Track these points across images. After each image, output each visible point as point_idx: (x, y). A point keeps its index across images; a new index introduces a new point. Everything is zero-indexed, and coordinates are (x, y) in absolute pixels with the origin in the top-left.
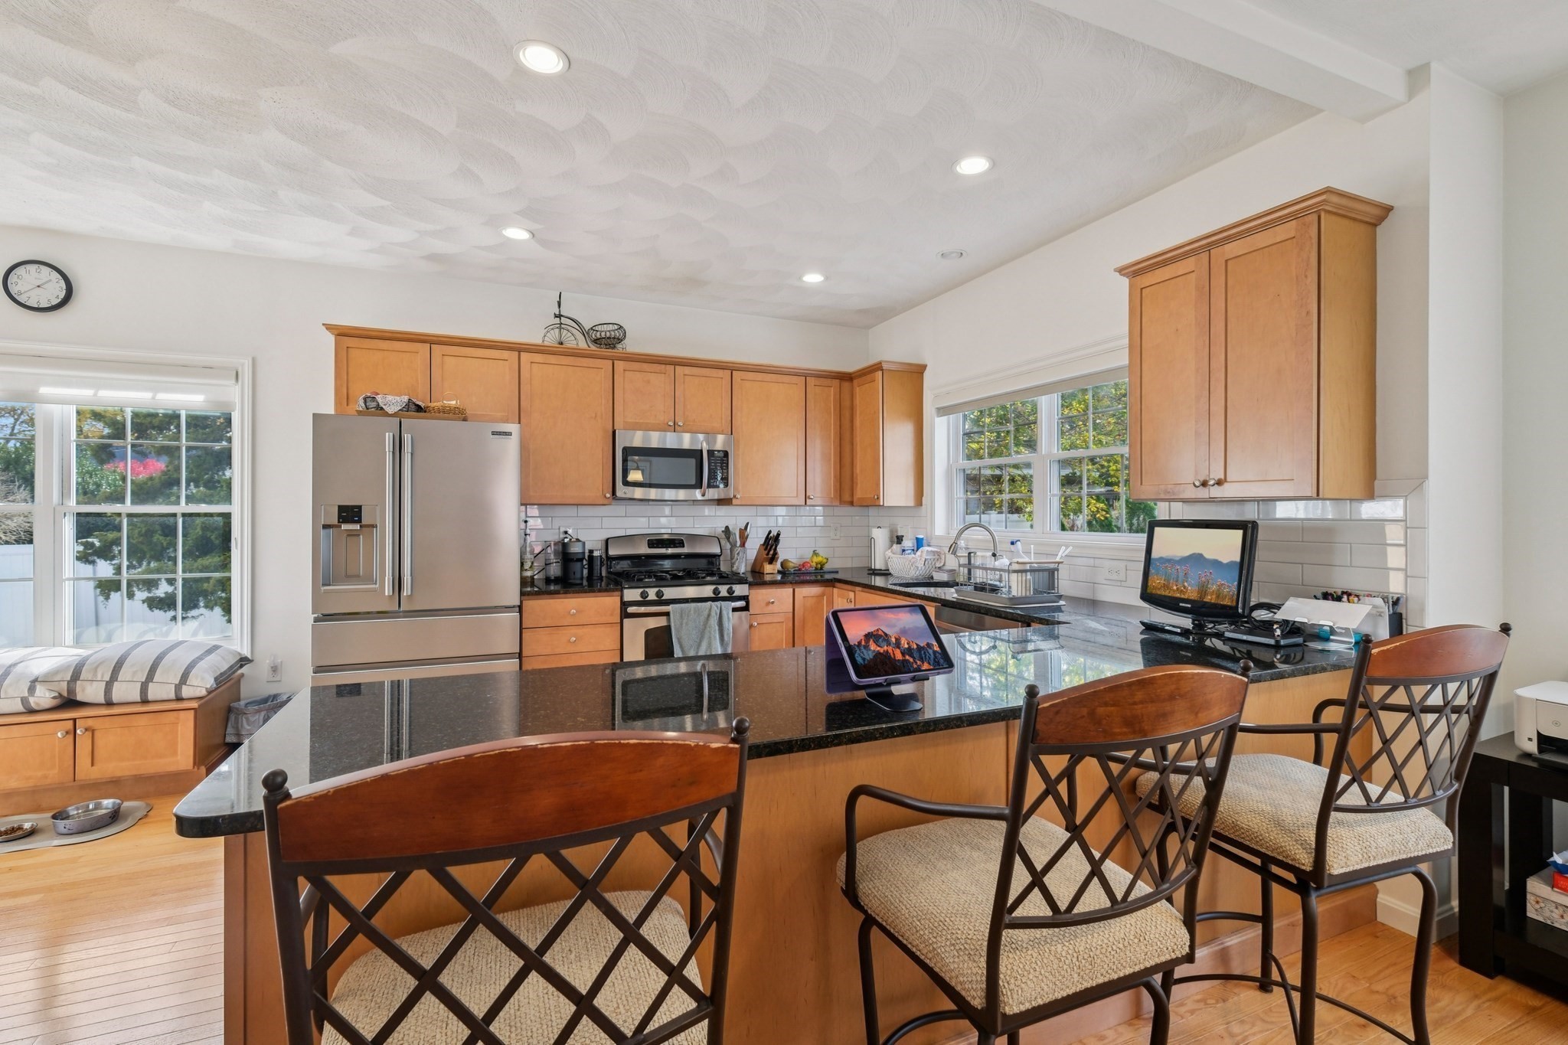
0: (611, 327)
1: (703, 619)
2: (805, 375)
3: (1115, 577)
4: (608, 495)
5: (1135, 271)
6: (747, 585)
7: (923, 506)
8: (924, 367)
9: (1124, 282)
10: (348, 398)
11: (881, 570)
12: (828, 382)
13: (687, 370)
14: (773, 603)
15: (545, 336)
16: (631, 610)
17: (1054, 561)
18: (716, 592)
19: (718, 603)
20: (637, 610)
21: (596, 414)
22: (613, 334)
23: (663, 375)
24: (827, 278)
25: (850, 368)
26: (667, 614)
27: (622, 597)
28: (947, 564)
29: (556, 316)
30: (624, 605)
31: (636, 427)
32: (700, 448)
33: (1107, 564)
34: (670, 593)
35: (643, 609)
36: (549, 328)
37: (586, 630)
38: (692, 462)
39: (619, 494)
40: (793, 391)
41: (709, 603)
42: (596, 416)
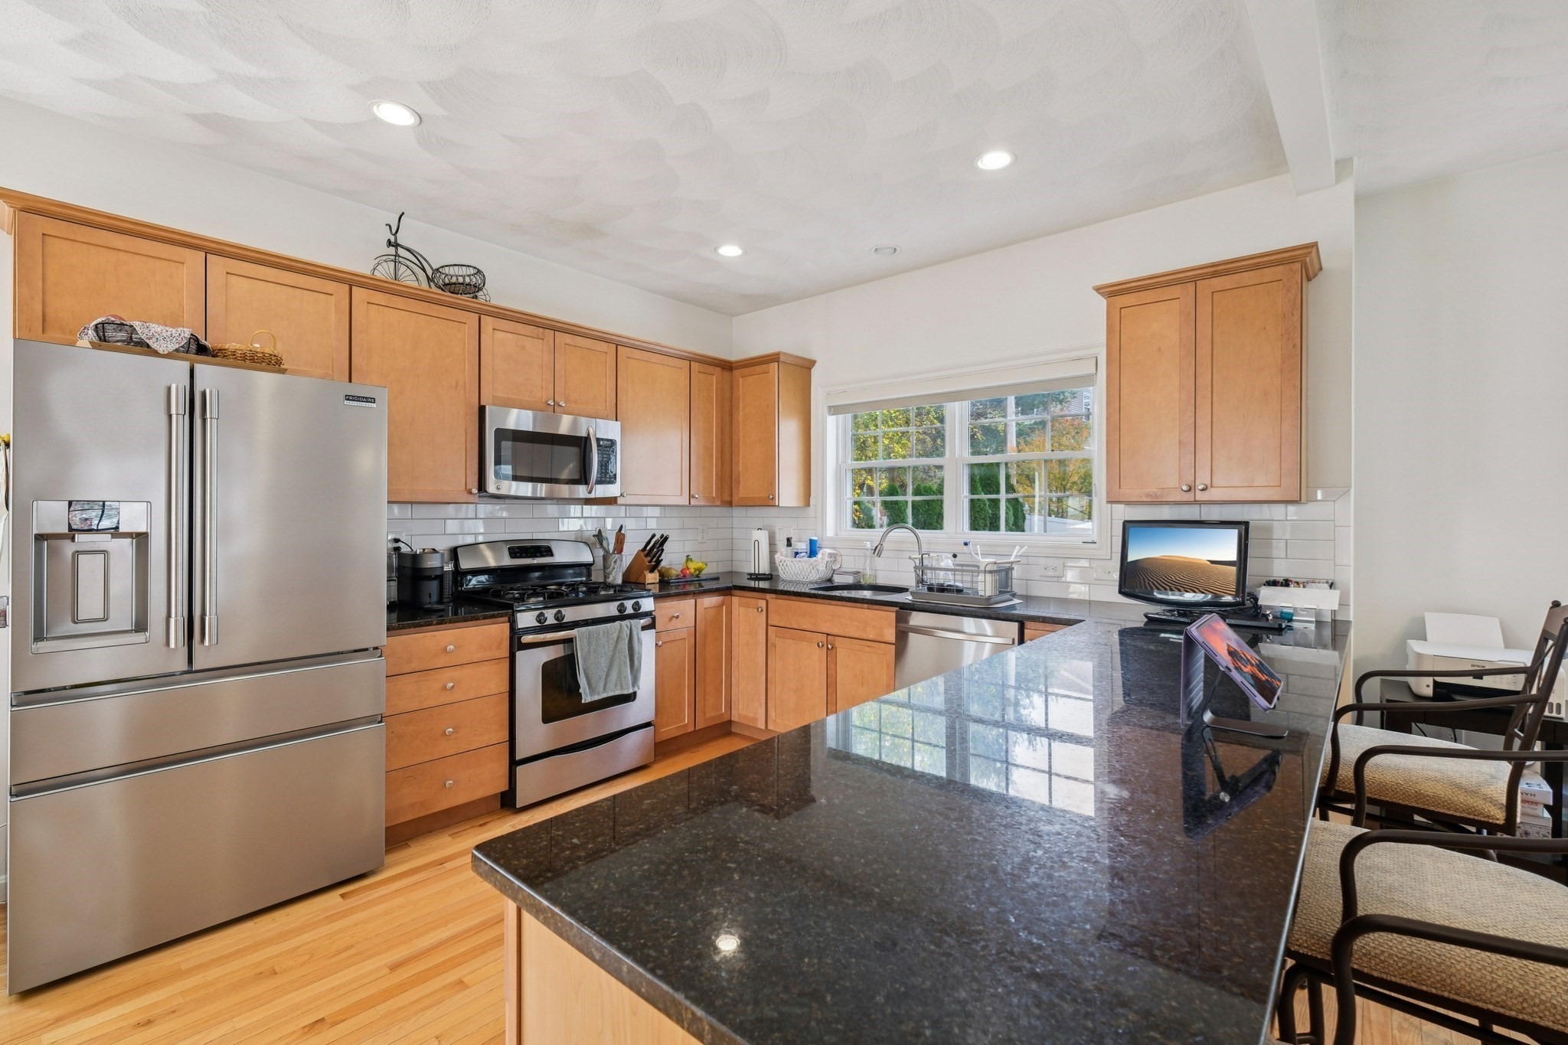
0: (464, 271)
1: (612, 642)
2: (693, 359)
3: (1051, 573)
4: (475, 491)
5: (1112, 292)
6: (652, 599)
7: (811, 507)
8: (813, 363)
9: (1102, 303)
10: (44, 320)
11: (764, 574)
12: (711, 369)
13: (568, 339)
14: (677, 617)
15: (374, 269)
16: (527, 639)
17: (1008, 561)
18: (621, 608)
19: (627, 622)
20: (534, 638)
21: (457, 383)
22: (474, 280)
23: (541, 341)
24: (745, 253)
25: (733, 357)
26: (569, 641)
27: (513, 622)
28: (843, 566)
29: (389, 243)
30: (515, 634)
31: (509, 404)
32: (584, 434)
33: (1042, 561)
34: (570, 614)
35: (541, 637)
36: (380, 259)
37: (467, 671)
38: (573, 451)
39: (491, 488)
40: (673, 376)
41: (617, 623)
42: (456, 386)
